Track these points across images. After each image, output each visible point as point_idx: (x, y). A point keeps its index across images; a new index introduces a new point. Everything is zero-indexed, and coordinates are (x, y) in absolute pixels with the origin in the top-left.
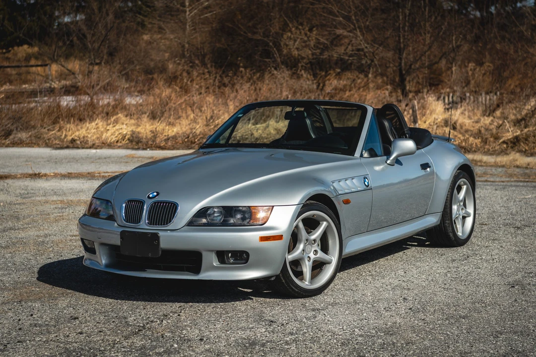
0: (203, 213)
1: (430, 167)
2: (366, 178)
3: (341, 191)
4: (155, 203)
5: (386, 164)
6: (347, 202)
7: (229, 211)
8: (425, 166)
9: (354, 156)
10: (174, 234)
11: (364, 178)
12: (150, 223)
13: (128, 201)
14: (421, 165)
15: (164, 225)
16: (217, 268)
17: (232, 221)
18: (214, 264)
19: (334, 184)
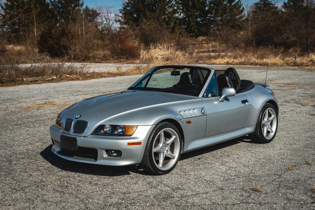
0: (102, 127)
1: (248, 102)
2: (203, 109)
3: (186, 116)
4: (78, 121)
5: (219, 101)
6: (189, 122)
7: (114, 128)
8: (244, 102)
9: (198, 97)
10: (85, 139)
12: (74, 132)
13: (67, 119)
14: (242, 101)
15: (80, 133)
16: (106, 159)
17: (116, 133)
18: (104, 156)
19: (181, 113)
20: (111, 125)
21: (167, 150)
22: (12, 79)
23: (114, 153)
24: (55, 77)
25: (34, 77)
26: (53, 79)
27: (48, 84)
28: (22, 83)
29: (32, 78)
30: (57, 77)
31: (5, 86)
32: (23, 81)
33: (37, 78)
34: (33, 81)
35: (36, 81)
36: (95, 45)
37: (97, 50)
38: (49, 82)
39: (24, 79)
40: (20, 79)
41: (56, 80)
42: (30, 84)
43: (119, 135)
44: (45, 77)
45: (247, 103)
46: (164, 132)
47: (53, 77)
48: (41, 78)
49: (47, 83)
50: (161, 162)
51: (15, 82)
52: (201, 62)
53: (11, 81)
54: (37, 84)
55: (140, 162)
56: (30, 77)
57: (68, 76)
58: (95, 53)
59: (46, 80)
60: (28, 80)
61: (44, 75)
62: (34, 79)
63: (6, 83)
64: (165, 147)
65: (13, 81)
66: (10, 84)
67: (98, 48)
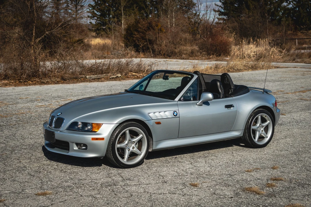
0: (75, 124)
2: (176, 112)
3: (155, 118)
6: (159, 123)
7: (85, 124)
8: (228, 107)
9: (174, 100)
10: (61, 133)
11: (174, 112)
12: (55, 127)
13: (52, 116)
15: (58, 128)
16: (75, 151)
17: (86, 129)
18: (74, 149)
19: (150, 114)
20: (82, 123)
21: (133, 147)
22: (74, 77)
23: (83, 146)
24: (119, 75)
25: (98, 74)
26: (117, 77)
27: (111, 82)
28: (85, 80)
29: (96, 76)
30: (121, 75)
31: (66, 83)
32: (86, 79)
33: (101, 75)
34: (97, 79)
35: (99, 79)
36: (183, 40)
37: (184, 45)
38: (112, 80)
39: (87, 77)
40: (83, 76)
41: (120, 78)
42: (92, 82)
43: (88, 131)
44: (110, 74)
45: (232, 108)
46: (129, 131)
47: (117, 75)
48: (105, 75)
49: (110, 80)
50: (125, 157)
51: (77, 79)
52: (299, 60)
53: (74, 78)
54: (99, 82)
55: (104, 155)
56: (93, 75)
57: (134, 74)
58: (181, 48)
59: (110, 77)
60: (91, 77)
61: (108, 73)
62: (97, 76)
63: (68, 80)
64: (131, 144)
65: (76, 78)
66: (72, 81)
67: (186, 43)
